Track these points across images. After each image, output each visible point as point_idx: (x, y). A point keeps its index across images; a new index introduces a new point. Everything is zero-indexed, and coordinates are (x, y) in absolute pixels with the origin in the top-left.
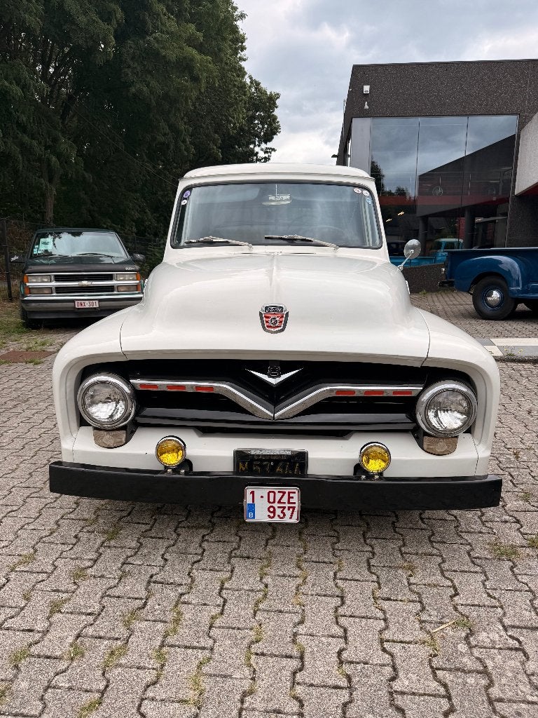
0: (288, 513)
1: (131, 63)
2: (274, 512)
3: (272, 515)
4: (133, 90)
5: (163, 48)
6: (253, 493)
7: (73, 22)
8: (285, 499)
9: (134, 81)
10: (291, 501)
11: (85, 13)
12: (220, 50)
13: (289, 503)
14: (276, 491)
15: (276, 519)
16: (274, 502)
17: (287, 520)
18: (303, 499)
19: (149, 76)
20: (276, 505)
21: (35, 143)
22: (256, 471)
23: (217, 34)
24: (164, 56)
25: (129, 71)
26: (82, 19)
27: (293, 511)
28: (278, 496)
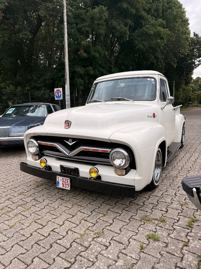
0: (67, 186)
1: (137, 38)
2: (64, 185)
3: (63, 186)
4: (137, 47)
5: (149, 30)
6: (58, 178)
7: (116, 29)
8: (66, 182)
9: (138, 44)
10: (68, 182)
11: (119, 25)
12: (174, 27)
13: (67, 183)
14: (64, 179)
15: (64, 188)
16: (64, 182)
17: (67, 188)
18: (71, 182)
19: (143, 41)
20: (64, 183)
21: (104, 70)
22: (66, 172)
23: (173, 21)
24: (149, 33)
25: (136, 41)
26: (118, 27)
27: (68, 186)
28: (65, 180)
